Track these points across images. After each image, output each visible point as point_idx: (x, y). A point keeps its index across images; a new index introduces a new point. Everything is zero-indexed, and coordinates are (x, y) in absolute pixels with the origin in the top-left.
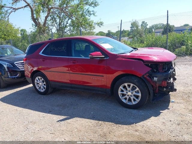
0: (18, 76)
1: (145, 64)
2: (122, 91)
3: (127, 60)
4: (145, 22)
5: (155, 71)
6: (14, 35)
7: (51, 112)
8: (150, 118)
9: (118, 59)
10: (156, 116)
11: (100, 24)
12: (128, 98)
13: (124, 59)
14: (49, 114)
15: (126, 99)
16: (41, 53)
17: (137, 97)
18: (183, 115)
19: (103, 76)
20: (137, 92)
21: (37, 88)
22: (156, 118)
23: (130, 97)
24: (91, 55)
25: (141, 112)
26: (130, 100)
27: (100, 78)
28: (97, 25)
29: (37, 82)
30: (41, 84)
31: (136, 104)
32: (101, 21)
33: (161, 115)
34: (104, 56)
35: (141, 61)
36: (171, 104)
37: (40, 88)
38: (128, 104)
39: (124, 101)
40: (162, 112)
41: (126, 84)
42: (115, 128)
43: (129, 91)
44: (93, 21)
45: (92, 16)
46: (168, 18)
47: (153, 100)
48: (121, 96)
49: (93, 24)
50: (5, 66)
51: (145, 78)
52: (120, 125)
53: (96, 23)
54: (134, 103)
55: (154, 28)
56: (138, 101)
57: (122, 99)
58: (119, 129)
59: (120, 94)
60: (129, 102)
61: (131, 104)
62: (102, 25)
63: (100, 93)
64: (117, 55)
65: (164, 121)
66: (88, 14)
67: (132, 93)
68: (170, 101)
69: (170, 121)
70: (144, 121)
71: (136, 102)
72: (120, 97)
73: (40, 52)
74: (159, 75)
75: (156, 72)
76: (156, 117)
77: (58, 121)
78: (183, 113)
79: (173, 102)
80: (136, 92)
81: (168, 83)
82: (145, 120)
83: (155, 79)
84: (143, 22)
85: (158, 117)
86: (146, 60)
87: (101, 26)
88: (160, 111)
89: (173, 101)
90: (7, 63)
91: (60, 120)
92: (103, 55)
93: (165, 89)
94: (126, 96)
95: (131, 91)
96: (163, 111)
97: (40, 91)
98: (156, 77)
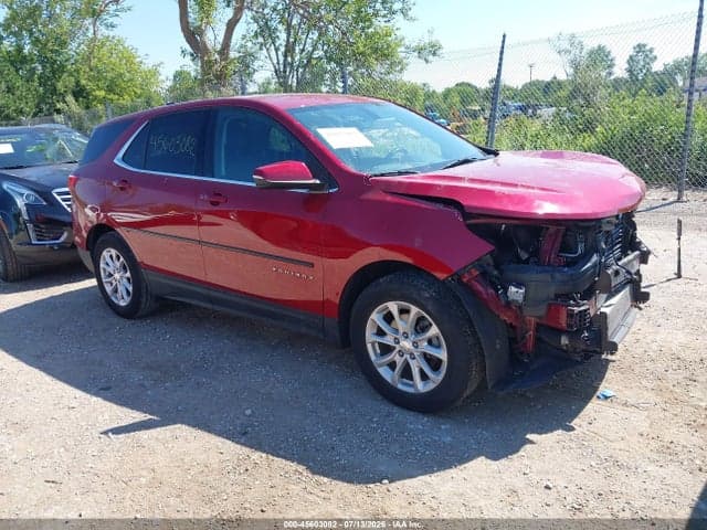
0: (62, 239)
1: (468, 226)
2: (380, 333)
3: (404, 201)
4: (648, 48)
5: (524, 256)
6: (139, 92)
7: (108, 389)
8: (466, 465)
9: (371, 196)
10: (495, 457)
11: (429, 51)
12: (399, 361)
13: (389, 198)
14: (94, 399)
15: (392, 365)
16: (118, 161)
17: (435, 364)
18: (620, 467)
19: (312, 265)
20: (435, 342)
21: (109, 289)
22: (494, 465)
23: (410, 361)
24: (260, 173)
25: (445, 432)
26: (406, 373)
27: (301, 273)
28: (416, 54)
29: (106, 267)
30: (117, 276)
31: (428, 393)
32: (434, 39)
33: (521, 453)
34: (318, 182)
35: (456, 212)
36: (592, 407)
37: (116, 291)
38: (400, 386)
39: (384, 372)
40: (532, 442)
41: (393, 307)
42: (295, 489)
43: (406, 336)
44: (404, 39)
45: (399, 17)
46: (699, 24)
47: (503, 382)
48: (379, 351)
49: (403, 49)
50: (20, 203)
51: (468, 287)
52: (326, 479)
53: (414, 45)
54: (421, 387)
55: (681, 71)
56: (437, 379)
57: (381, 366)
58: (310, 497)
59: (373, 344)
60: (405, 380)
61: (411, 390)
62: (434, 54)
63: (304, 330)
64: (367, 178)
65: (519, 483)
66: (383, 12)
67: (415, 344)
68: (596, 389)
69: (547, 487)
70: (433, 472)
71: (431, 386)
72: (373, 357)
73: (116, 155)
74: (534, 276)
75: (527, 262)
76: (496, 460)
77: (106, 433)
78: (622, 458)
79: (606, 398)
80: (430, 342)
81: (571, 315)
82: (438, 470)
83: (515, 293)
84: (640, 48)
85: (503, 461)
86: (476, 208)
87: (431, 58)
88: (528, 436)
89: (608, 393)
90: (26, 192)
91: (116, 429)
92: (314, 177)
93: (564, 340)
94: (395, 356)
95: (412, 337)
96: (540, 433)
97: (116, 302)
98: (518, 285)
